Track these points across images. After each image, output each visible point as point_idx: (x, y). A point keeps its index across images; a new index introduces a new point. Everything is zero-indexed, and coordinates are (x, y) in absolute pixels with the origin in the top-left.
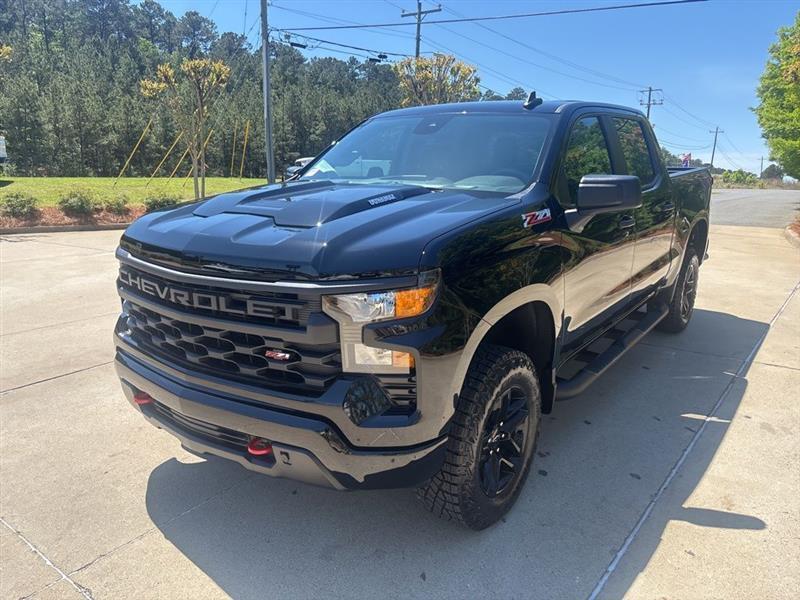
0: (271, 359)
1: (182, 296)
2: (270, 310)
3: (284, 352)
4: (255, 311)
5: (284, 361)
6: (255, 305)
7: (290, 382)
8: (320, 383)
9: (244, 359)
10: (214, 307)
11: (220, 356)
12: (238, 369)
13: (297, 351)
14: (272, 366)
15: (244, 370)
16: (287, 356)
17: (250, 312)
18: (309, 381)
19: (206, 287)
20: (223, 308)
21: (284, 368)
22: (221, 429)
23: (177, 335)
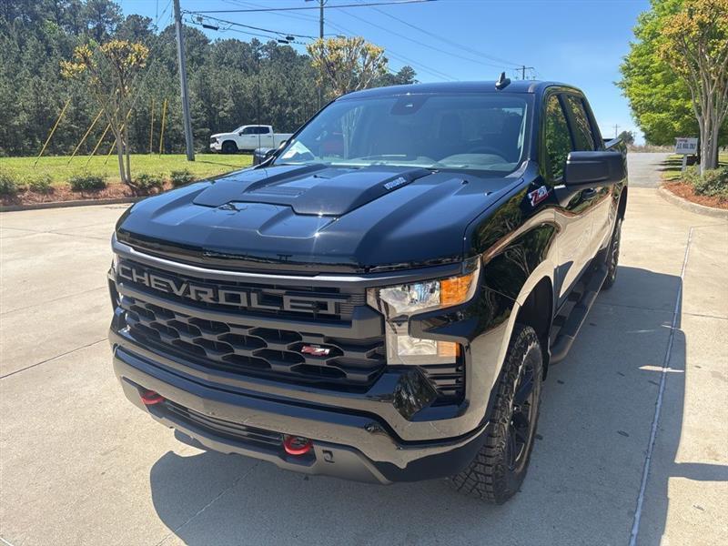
0: (309, 355)
1: (206, 293)
2: (310, 305)
3: (322, 346)
4: (292, 307)
5: (323, 356)
6: (292, 301)
7: (330, 378)
8: (364, 377)
9: (276, 356)
10: (244, 303)
11: (249, 353)
12: (270, 367)
13: (337, 346)
14: (309, 361)
15: (276, 367)
16: (327, 351)
17: (287, 307)
18: (351, 376)
19: (235, 283)
20: (255, 304)
21: (323, 363)
22: (249, 429)
23: (193, 332)
